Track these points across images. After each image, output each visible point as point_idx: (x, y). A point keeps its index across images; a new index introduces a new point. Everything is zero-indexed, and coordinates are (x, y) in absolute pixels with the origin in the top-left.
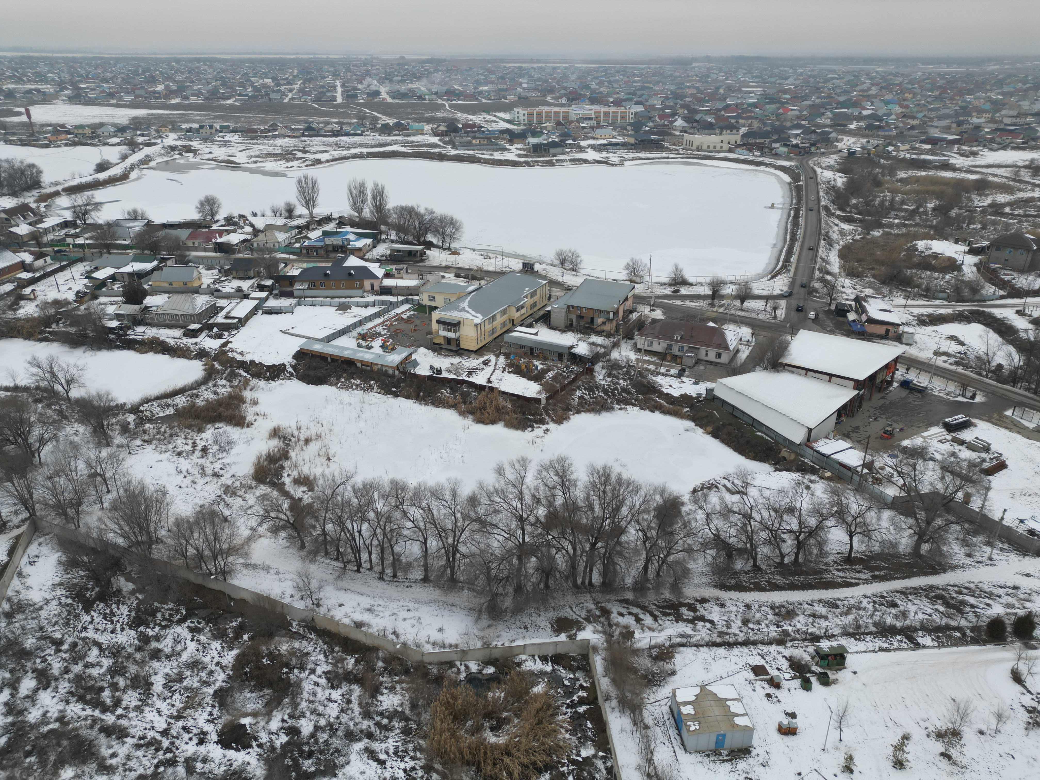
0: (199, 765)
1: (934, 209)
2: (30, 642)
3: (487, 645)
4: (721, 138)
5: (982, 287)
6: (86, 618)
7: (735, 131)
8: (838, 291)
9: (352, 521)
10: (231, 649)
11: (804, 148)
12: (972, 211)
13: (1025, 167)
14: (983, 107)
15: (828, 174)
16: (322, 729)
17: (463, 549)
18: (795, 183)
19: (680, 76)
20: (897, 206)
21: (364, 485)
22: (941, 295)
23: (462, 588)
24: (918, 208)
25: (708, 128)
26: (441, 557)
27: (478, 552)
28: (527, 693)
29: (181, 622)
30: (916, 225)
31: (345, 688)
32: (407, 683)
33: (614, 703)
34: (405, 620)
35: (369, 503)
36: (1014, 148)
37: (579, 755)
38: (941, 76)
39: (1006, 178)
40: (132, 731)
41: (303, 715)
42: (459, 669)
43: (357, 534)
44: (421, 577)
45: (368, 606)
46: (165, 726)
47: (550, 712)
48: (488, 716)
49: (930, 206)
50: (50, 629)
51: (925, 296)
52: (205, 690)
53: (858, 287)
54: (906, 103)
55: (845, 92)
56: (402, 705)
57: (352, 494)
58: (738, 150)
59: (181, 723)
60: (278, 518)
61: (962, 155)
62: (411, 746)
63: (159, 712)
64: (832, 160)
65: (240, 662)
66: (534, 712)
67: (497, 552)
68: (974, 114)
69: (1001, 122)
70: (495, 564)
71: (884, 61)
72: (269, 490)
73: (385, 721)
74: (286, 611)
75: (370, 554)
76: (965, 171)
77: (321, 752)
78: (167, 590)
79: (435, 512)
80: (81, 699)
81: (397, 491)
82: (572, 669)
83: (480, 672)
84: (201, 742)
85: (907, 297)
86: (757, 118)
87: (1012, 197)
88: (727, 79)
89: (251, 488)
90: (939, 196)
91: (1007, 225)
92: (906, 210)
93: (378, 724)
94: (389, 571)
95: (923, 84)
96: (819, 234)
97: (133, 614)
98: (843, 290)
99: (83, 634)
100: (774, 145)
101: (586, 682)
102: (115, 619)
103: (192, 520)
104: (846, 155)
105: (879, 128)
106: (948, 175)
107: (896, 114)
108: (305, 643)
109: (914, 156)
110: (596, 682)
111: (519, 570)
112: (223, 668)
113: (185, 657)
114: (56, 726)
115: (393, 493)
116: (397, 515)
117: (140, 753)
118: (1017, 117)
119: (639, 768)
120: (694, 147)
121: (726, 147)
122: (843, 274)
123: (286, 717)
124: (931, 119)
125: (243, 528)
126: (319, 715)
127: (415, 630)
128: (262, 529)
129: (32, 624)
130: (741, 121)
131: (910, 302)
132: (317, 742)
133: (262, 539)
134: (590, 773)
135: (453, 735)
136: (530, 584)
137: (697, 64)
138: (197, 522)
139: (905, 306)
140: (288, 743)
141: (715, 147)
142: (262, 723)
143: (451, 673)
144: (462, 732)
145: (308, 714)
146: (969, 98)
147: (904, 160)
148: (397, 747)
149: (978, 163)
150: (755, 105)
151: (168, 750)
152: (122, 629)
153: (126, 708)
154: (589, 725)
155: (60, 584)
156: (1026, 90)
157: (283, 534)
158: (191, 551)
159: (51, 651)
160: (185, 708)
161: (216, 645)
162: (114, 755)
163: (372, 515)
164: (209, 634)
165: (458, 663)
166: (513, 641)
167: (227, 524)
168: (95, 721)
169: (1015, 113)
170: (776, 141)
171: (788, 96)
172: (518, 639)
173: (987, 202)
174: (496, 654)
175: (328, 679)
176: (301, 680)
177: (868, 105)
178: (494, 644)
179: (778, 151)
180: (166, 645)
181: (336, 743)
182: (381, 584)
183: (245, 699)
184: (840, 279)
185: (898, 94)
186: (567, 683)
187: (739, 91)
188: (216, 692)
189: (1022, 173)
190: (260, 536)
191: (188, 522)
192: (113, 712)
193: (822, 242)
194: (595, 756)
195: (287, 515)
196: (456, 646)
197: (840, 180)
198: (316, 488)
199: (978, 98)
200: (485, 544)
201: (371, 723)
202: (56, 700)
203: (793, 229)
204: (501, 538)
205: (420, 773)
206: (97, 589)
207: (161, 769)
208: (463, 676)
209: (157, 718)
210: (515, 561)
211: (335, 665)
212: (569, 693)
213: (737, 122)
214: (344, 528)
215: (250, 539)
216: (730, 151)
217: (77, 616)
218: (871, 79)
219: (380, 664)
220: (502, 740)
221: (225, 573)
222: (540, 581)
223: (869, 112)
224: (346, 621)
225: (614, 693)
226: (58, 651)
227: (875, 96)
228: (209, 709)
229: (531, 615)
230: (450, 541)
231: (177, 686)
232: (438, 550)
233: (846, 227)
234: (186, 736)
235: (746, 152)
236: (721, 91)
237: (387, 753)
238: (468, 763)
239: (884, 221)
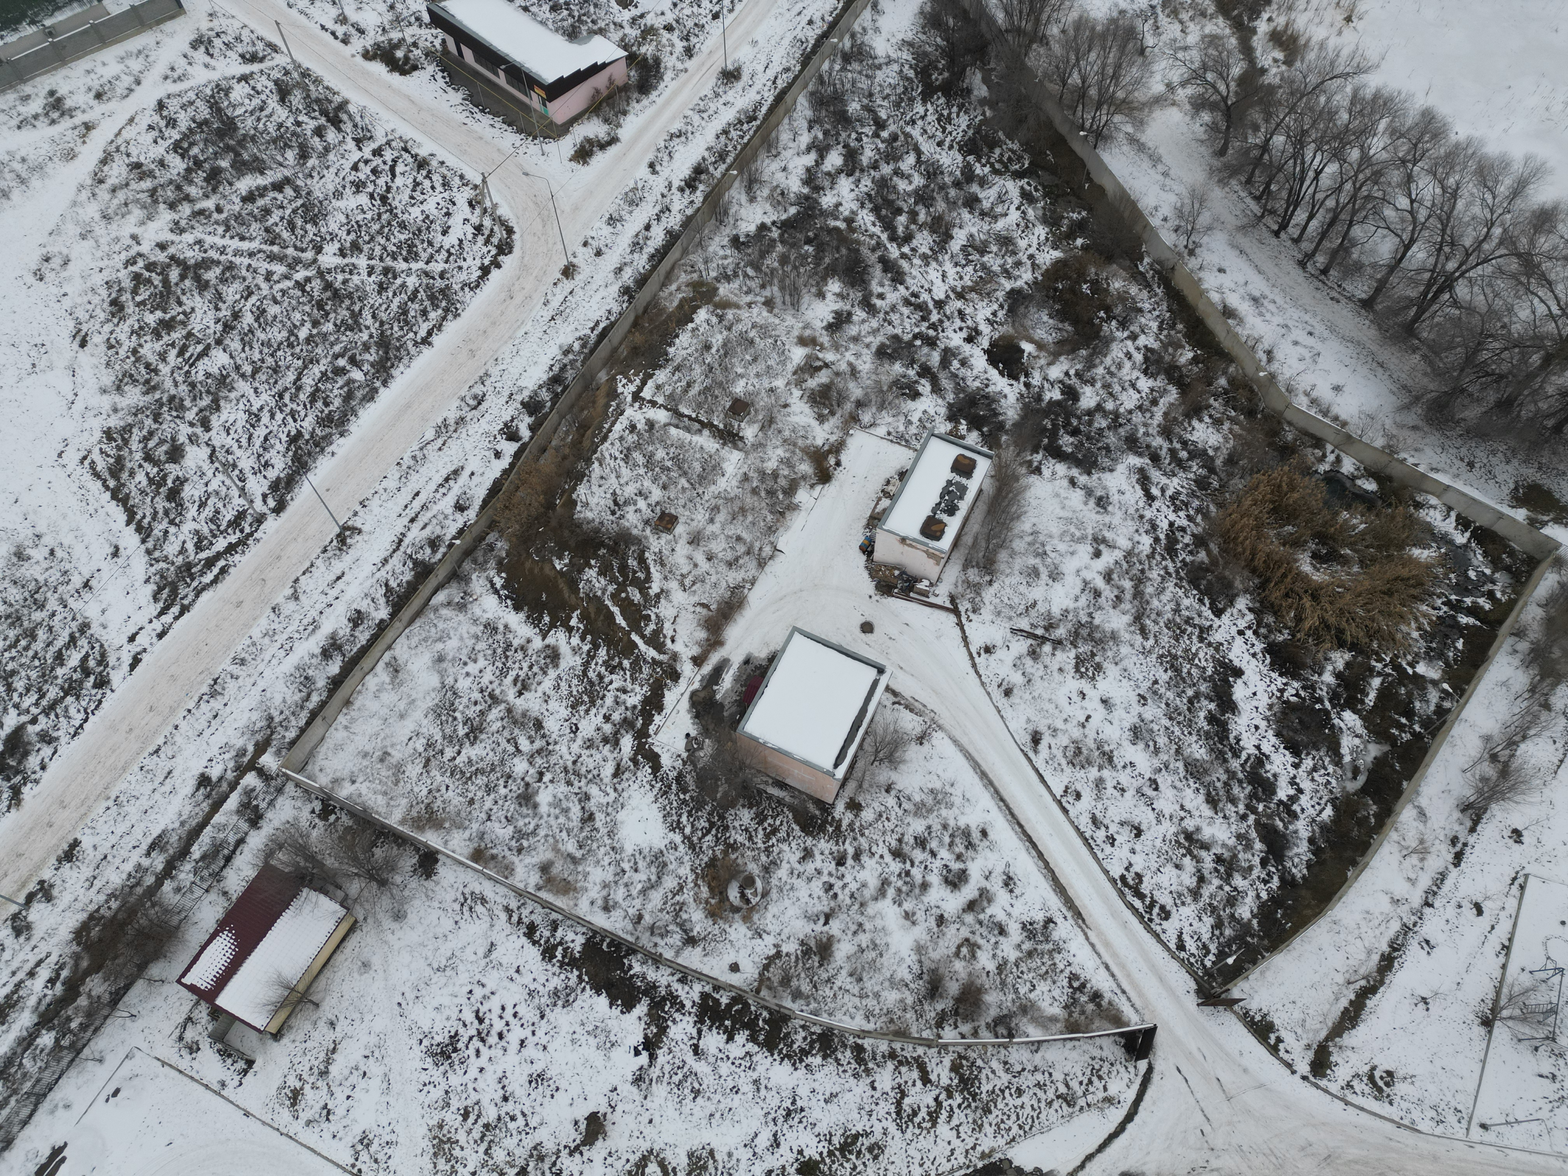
0: (956, 364)
2: (854, 107)
3: (1390, 450)
6: (919, 109)
9: (1318, 149)
10: (1055, 247)
16: (1105, 414)
17: (1462, 290)
21: (1376, 96)
23: (1415, 350)
26: (1417, 283)
27: (1484, 309)
28: (1401, 547)
29: (1018, 175)
31: (1160, 382)
32: (1242, 428)
33: (1524, 646)
34: (1296, 343)
35: (1363, 132)
37: (1412, 665)
40: (909, 281)
41: (1092, 382)
42: (1324, 456)
43: (1311, 174)
44: (1364, 296)
45: (1257, 294)
46: (942, 296)
47: (1415, 592)
48: (1322, 537)
50: (879, 102)
52: (1003, 281)
56: (1217, 449)
57: (1346, 103)
59: (959, 304)
60: (1213, 86)
62: (1196, 503)
63: (944, 276)
65: (1057, 270)
66: (1389, 575)
67: (1517, 328)
70: (1497, 345)
72: (1228, 31)
73: (1184, 454)
74: (1145, 236)
75: (1311, 217)
77: (1089, 438)
78: (1021, 121)
79: (1460, 204)
80: (876, 210)
81: (1422, 135)
82: (1496, 564)
83: (1353, 478)
84: (969, 340)
89: (1203, 14)
93: (1173, 452)
94: (1321, 260)
97: (970, 133)
99: (908, 129)
101: (1504, 593)
102: (949, 128)
103: (1099, 28)
108: (1145, 294)
110: (1520, 603)
111: (1531, 376)
112: (1035, 267)
113: (1000, 225)
114: (842, 225)
115: (1415, 133)
116: (1395, 176)
117: (906, 311)
119: (1487, 739)
123: (1072, 372)
125: (1158, 77)
126: (1111, 394)
127: (1301, 366)
128: (1182, 94)
129: (864, 84)
132: (1090, 423)
133: (1174, 110)
134: (1410, 694)
135: (1259, 527)
136: (1532, 408)
138: (1103, 36)
140: (1058, 403)
142: (1043, 362)
143: (1311, 454)
144: (1272, 533)
145: (1099, 385)
148: (1178, 493)
151: (933, 326)
152: (951, 147)
153: (913, 250)
154: (1460, 644)
155: (910, 44)
157: (1206, 117)
158: (1075, 79)
159: (869, 130)
160: (972, 289)
161: (1041, 231)
162: (881, 296)
163: (1354, 154)
164: (1040, 213)
165: (1329, 448)
166: (1437, 470)
167: (1140, 60)
168: (879, 245)
172: (1444, 471)
174: (1395, 470)
175: (1146, 359)
176: (1114, 339)
178: (1403, 455)
180: (987, 196)
181: (1111, 439)
182: (1297, 273)
183: (1039, 320)
186: (1472, 574)
188: (1012, 290)
190: (1174, 104)
191: (1093, 29)
192: (900, 246)
194: (1435, 683)
195: (1227, 89)
196: (1344, 424)
198: (1298, 64)
200: (1506, 303)
201: (1166, 445)
202: (853, 195)
204: (1541, 309)
205: (1187, 539)
206: (946, 74)
207: (918, 343)
208: (1323, 468)
209: (938, 282)
210: (1536, 359)
211: (1165, 346)
212: (1464, 587)
214: (1298, 155)
215: (1158, 101)
217: (912, 100)
219: (1223, 382)
220: (1318, 577)
221: (1100, 136)
222: (1553, 414)
224: (1215, 297)
225: (1535, 633)
226: (876, 135)
228: (995, 307)
229: (1494, 453)
230: (1451, 266)
231: (975, 257)
232: (1419, 271)
234: (958, 323)
237: (1163, 491)
238: (1254, 571)
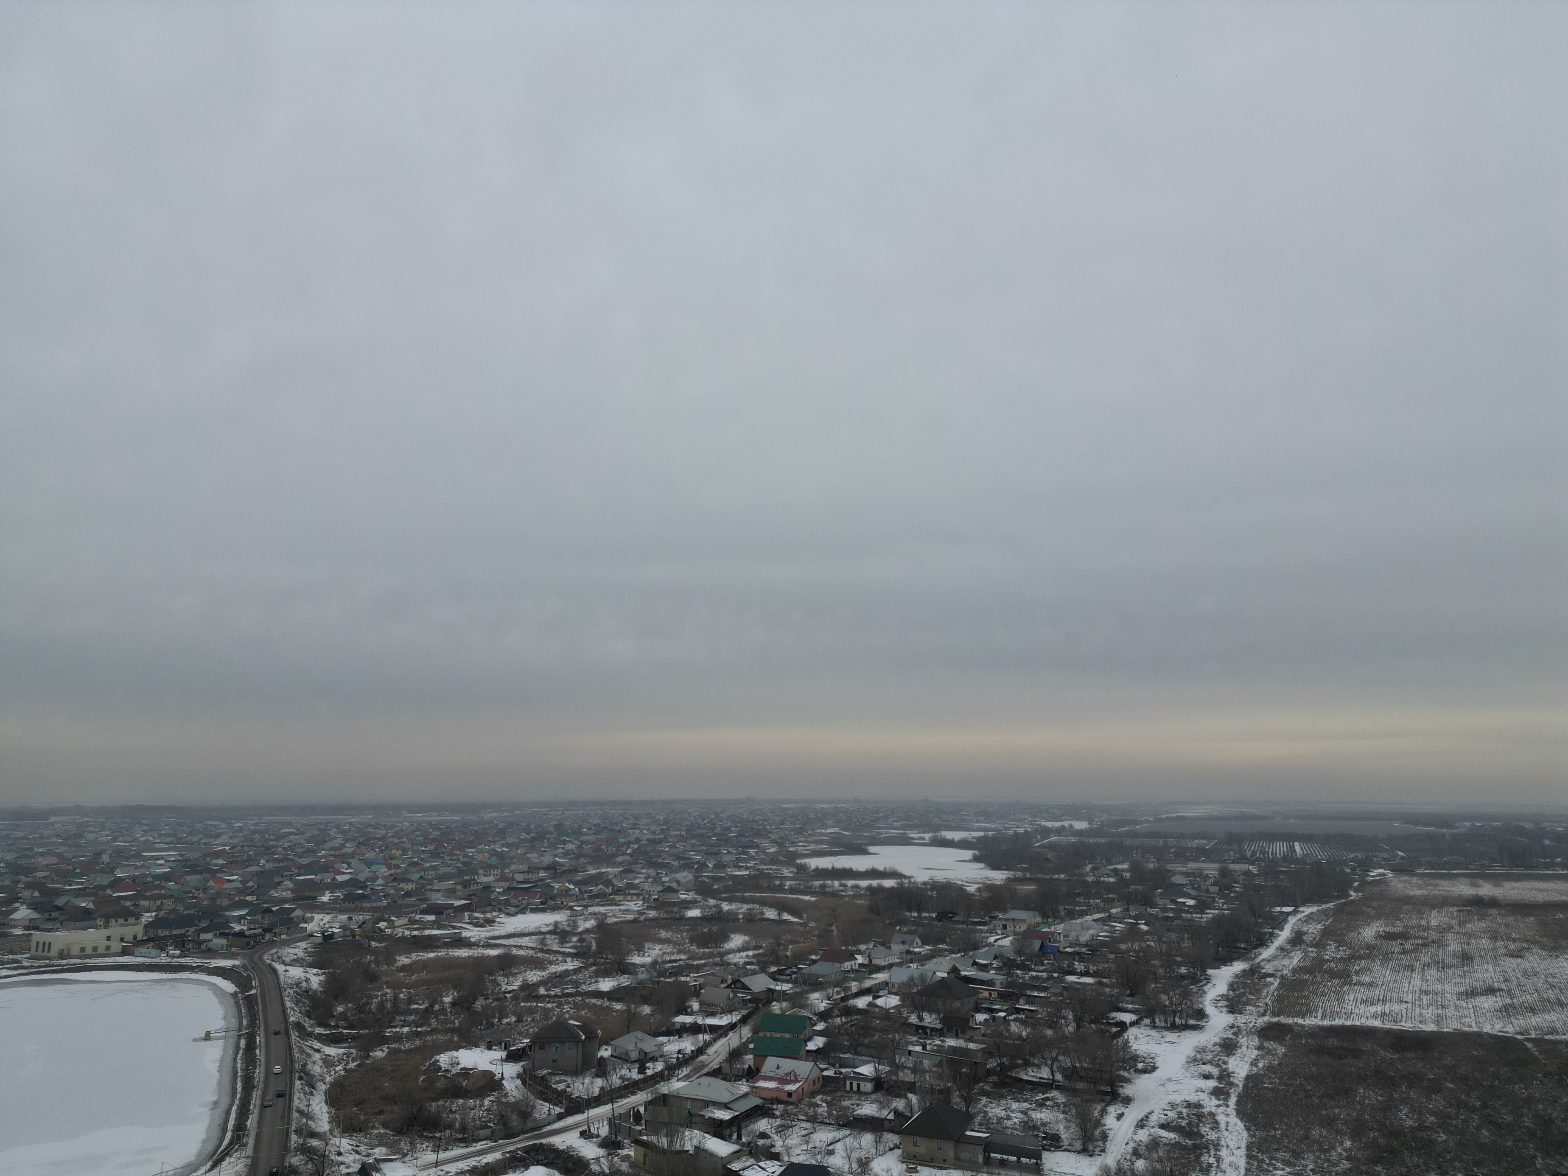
1: (453, 1004)
4: (105, 932)
5: (534, 1107)
7: (132, 920)
8: (333, 1163)
11: (254, 936)
12: (501, 998)
13: (550, 932)
14: (490, 862)
15: (296, 972)
18: (242, 992)
19: (25, 838)
20: (403, 1007)
22: (483, 1133)
24: (432, 1006)
25: (84, 918)
30: (434, 1031)
36: (534, 911)
38: (435, 826)
39: (532, 948)
49: (448, 1000)
51: (462, 1140)
53: (363, 1148)
54: (394, 862)
55: (310, 851)
58: (137, 951)
61: (476, 925)
64: (299, 950)
68: (481, 871)
69: (513, 879)
71: (359, 809)
76: (483, 946)
85: (436, 1149)
86: (171, 896)
87: (544, 973)
88: (115, 839)
90: (457, 984)
91: (546, 1011)
92: (417, 1011)
95: (412, 837)
96: (291, 1072)
98: (339, 1159)
100: (203, 936)
104: (320, 940)
105: (363, 897)
106: (463, 953)
107: (384, 878)
109: (415, 933)
118: (528, 872)
120: (54, 952)
121: (116, 946)
122: (336, 1132)
124: (430, 882)
130: (143, 903)
131: (443, 1155)
137: (59, 819)
139: (437, 1164)
141: (95, 949)
146: (471, 851)
147: (403, 938)
149: (496, 933)
150: (166, 877)
156: (532, 841)
169: (524, 867)
170: (206, 930)
171: (220, 861)
173: (516, 984)
177: (344, 868)
179: (211, 945)
184: (333, 1141)
185: (382, 851)
187: (138, 856)
189: (549, 942)
193: (298, 1083)
197: (315, 979)
199: (481, 852)
203: (246, 1069)
213: (138, 905)
216: (125, 952)
218: (344, 832)
223: (346, 877)
227: (352, 855)
233: (332, 1051)
235: (154, 952)
236: (105, 858)
239: (388, 1032)
